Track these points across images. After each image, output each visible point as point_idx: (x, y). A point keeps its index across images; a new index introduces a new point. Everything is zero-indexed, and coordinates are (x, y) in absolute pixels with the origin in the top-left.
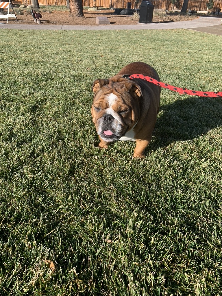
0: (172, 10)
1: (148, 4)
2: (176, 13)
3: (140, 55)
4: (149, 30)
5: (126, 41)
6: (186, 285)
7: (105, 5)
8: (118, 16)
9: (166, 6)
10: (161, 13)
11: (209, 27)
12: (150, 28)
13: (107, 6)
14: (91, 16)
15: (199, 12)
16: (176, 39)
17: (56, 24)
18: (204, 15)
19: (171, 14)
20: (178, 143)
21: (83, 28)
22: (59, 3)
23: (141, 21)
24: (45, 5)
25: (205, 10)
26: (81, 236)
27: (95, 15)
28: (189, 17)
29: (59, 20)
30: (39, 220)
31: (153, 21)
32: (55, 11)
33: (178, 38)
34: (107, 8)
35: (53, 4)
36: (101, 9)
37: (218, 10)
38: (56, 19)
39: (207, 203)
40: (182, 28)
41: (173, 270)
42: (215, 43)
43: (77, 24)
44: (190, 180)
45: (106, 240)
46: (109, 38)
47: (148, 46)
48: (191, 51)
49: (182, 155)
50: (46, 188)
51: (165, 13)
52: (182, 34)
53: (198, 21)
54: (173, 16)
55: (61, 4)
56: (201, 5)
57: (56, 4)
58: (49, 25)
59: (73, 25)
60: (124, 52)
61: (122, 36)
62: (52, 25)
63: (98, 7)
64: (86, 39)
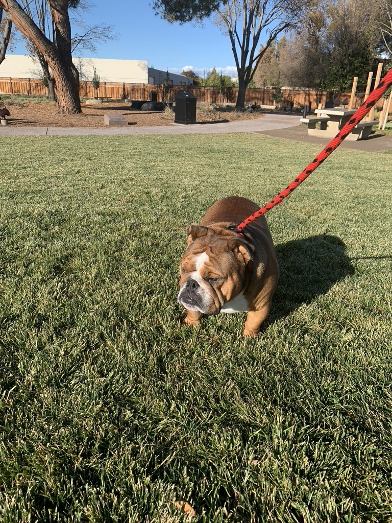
0: (222, 104)
1: (187, 96)
2: (229, 109)
3: (194, 176)
4: (193, 135)
5: (163, 153)
6: (380, 507)
7: (113, 95)
8: (138, 112)
9: (212, 98)
10: (206, 107)
11: (283, 129)
12: (194, 132)
13: (118, 96)
14: (92, 111)
15: (263, 107)
16: (239, 148)
17: (35, 126)
18: (271, 112)
19: (222, 109)
20: (301, 309)
21: (85, 132)
22: (35, 90)
23: (178, 120)
24: (8, 93)
25: (271, 104)
26: (211, 462)
27: (100, 110)
28: (251, 114)
29: (40, 120)
30: (137, 446)
31: (197, 121)
32: (28, 103)
33: (242, 147)
34: (118, 100)
35: (24, 92)
36: (108, 102)
37: (289, 104)
38: (33, 117)
39: (369, 391)
40: (242, 130)
41: (356, 490)
42: (299, 154)
43: (72, 126)
44: (335, 362)
45: (249, 462)
46: (134, 149)
47: (200, 161)
48: (268, 167)
49: (312, 327)
50: (130, 396)
51: (211, 108)
52: (246, 140)
53: (266, 121)
54: (225, 113)
55: (37, 93)
56: (264, 96)
57: (28, 92)
58: (24, 127)
59: (66, 127)
60: (166, 171)
61: (153, 145)
62: (29, 128)
63: (102, 98)
64: (96, 151)
